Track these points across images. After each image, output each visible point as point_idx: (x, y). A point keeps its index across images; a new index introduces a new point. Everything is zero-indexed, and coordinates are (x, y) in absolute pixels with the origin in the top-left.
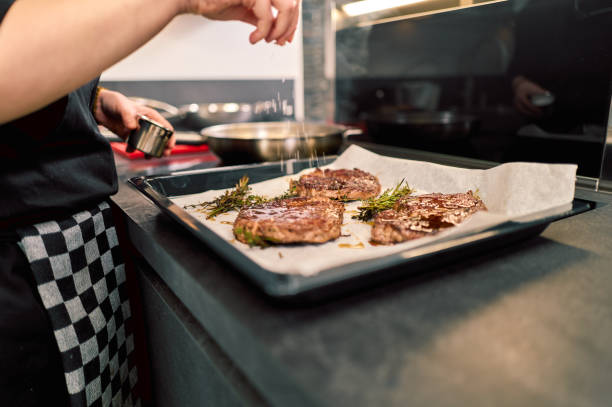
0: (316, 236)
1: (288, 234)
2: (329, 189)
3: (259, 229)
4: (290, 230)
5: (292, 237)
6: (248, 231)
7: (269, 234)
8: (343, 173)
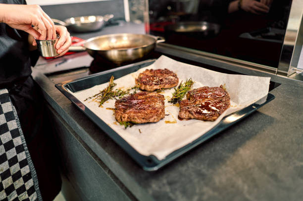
0: (155, 119)
1: (142, 120)
2: (155, 84)
3: (128, 118)
4: (143, 119)
5: (144, 121)
6: (123, 119)
7: (133, 120)
8: (160, 71)
